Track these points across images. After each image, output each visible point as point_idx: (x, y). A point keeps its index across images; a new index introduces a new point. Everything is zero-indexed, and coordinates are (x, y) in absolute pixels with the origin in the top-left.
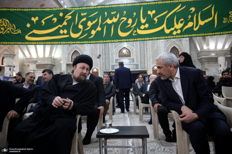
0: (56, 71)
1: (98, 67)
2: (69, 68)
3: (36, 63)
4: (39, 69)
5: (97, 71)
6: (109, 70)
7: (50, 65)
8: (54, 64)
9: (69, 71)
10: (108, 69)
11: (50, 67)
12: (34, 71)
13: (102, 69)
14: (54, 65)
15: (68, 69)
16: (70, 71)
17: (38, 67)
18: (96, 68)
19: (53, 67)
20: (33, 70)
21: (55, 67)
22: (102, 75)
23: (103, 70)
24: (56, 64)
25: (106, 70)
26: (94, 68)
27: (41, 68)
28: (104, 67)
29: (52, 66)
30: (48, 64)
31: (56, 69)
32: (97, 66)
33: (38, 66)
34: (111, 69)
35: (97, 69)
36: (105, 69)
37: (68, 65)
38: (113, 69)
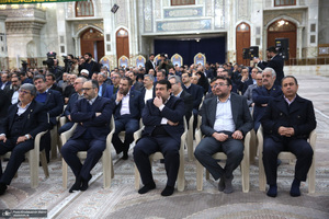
0: (48, 34)
1: (128, 27)
2: (73, 28)
3: (4, 19)
4: (13, 30)
5: (126, 35)
6: (152, 31)
7: (33, 23)
8: (43, 20)
10: (150, 30)
11: (35, 27)
14: (43, 23)
18: (123, 29)
19: (41, 27)
21: (45, 26)
24: (48, 20)
26: (121, 29)
29: (38, 24)
31: (47, 30)
32: (126, 25)
33: (11, 24)
34: (155, 29)
35: (127, 32)
36: (145, 29)
37: (69, 23)
38: (159, 29)
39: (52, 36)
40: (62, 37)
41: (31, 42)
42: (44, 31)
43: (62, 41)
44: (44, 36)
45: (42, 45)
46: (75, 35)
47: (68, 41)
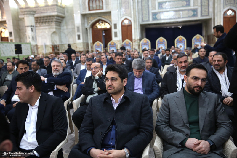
0: (67, 26)
1: (131, 17)
2: (86, 20)
3: (34, 14)
4: (41, 23)
5: (130, 23)
6: (149, 20)
7: (56, 17)
8: (62, 15)
9: (86, 25)
10: (147, 19)
11: (57, 20)
12: (32, 27)
13: (137, 20)
14: (63, 18)
15: (84, 21)
16: (88, 25)
17: (39, 21)
18: (127, 19)
19: (62, 20)
20: (30, 25)
21: (65, 19)
22: (137, 29)
23: (139, 22)
24: (66, 14)
25: (143, 21)
26: (125, 19)
27: (44, 23)
28: (141, 17)
29: (59, 18)
30: (53, 16)
31: (66, 23)
32: (130, 15)
33: (39, 19)
34: (151, 19)
35: (130, 21)
36: (142, 19)
37: (84, 16)
38: (154, 19)
39: (70, 27)
40: (78, 28)
41: (54, 33)
42: (63, 23)
43: (78, 31)
44: (64, 28)
45: (62, 34)
46: (88, 26)
47: (82, 31)
